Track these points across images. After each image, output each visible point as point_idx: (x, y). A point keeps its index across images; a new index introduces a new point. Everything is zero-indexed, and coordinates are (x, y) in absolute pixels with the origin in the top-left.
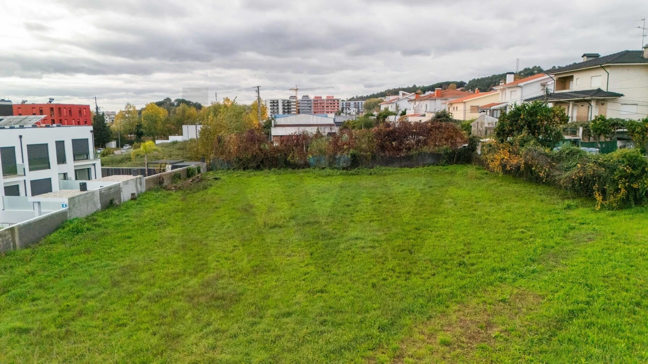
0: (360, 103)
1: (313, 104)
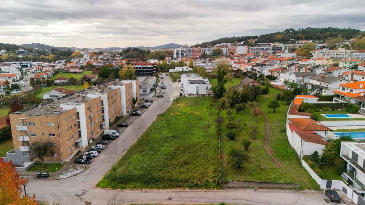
0: (210, 49)
1: (192, 51)
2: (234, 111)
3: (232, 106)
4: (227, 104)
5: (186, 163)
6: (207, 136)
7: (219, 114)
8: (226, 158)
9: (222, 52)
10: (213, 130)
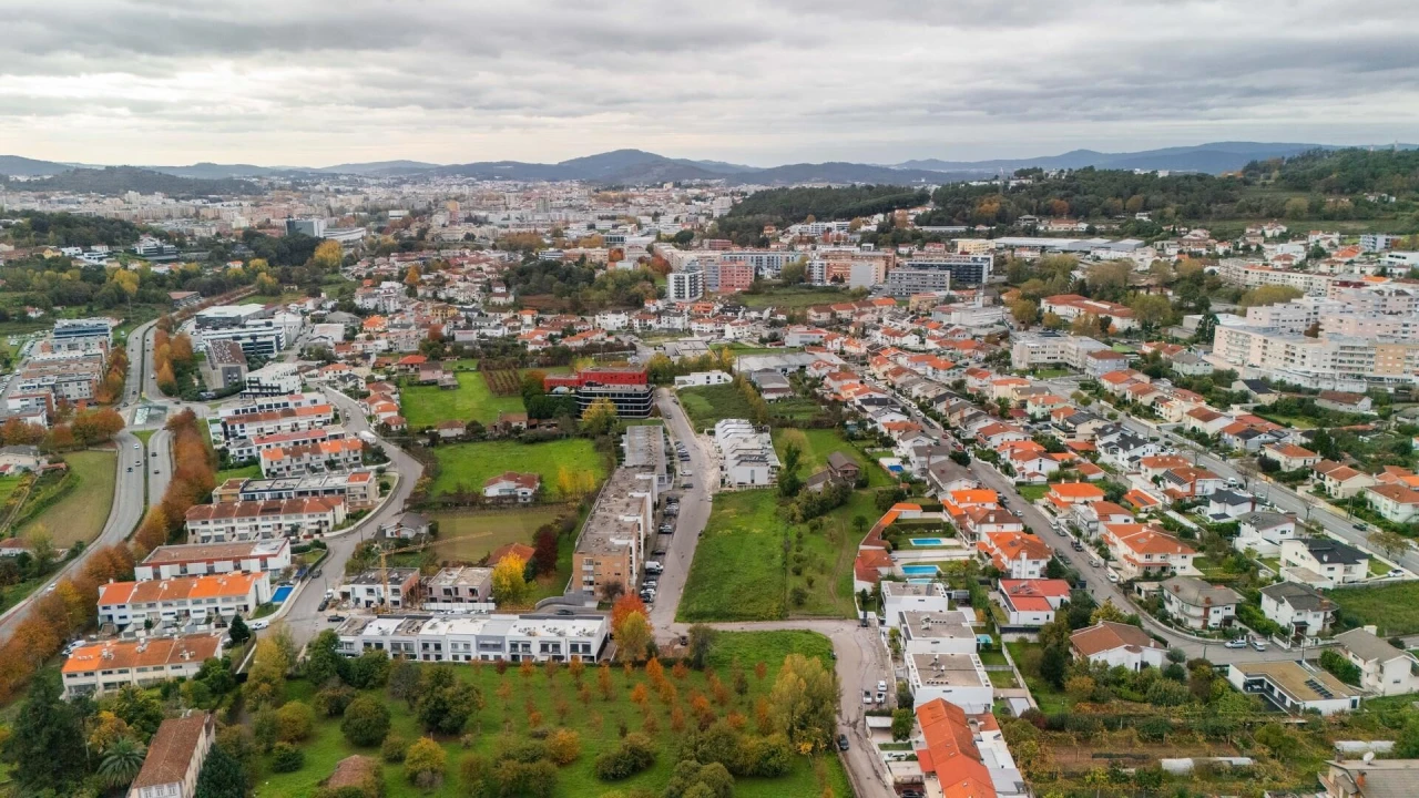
1: (720, 272)
2: (804, 528)
3: (805, 519)
4: (798, 517)
5: (751, 601)
6: (771, 570)
7: (786, 534)
8: (788, 596)
9: (810, 273)
10: (777, 562)
